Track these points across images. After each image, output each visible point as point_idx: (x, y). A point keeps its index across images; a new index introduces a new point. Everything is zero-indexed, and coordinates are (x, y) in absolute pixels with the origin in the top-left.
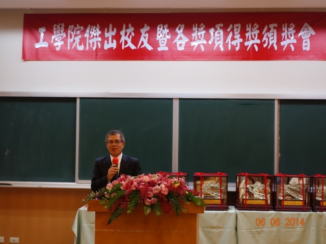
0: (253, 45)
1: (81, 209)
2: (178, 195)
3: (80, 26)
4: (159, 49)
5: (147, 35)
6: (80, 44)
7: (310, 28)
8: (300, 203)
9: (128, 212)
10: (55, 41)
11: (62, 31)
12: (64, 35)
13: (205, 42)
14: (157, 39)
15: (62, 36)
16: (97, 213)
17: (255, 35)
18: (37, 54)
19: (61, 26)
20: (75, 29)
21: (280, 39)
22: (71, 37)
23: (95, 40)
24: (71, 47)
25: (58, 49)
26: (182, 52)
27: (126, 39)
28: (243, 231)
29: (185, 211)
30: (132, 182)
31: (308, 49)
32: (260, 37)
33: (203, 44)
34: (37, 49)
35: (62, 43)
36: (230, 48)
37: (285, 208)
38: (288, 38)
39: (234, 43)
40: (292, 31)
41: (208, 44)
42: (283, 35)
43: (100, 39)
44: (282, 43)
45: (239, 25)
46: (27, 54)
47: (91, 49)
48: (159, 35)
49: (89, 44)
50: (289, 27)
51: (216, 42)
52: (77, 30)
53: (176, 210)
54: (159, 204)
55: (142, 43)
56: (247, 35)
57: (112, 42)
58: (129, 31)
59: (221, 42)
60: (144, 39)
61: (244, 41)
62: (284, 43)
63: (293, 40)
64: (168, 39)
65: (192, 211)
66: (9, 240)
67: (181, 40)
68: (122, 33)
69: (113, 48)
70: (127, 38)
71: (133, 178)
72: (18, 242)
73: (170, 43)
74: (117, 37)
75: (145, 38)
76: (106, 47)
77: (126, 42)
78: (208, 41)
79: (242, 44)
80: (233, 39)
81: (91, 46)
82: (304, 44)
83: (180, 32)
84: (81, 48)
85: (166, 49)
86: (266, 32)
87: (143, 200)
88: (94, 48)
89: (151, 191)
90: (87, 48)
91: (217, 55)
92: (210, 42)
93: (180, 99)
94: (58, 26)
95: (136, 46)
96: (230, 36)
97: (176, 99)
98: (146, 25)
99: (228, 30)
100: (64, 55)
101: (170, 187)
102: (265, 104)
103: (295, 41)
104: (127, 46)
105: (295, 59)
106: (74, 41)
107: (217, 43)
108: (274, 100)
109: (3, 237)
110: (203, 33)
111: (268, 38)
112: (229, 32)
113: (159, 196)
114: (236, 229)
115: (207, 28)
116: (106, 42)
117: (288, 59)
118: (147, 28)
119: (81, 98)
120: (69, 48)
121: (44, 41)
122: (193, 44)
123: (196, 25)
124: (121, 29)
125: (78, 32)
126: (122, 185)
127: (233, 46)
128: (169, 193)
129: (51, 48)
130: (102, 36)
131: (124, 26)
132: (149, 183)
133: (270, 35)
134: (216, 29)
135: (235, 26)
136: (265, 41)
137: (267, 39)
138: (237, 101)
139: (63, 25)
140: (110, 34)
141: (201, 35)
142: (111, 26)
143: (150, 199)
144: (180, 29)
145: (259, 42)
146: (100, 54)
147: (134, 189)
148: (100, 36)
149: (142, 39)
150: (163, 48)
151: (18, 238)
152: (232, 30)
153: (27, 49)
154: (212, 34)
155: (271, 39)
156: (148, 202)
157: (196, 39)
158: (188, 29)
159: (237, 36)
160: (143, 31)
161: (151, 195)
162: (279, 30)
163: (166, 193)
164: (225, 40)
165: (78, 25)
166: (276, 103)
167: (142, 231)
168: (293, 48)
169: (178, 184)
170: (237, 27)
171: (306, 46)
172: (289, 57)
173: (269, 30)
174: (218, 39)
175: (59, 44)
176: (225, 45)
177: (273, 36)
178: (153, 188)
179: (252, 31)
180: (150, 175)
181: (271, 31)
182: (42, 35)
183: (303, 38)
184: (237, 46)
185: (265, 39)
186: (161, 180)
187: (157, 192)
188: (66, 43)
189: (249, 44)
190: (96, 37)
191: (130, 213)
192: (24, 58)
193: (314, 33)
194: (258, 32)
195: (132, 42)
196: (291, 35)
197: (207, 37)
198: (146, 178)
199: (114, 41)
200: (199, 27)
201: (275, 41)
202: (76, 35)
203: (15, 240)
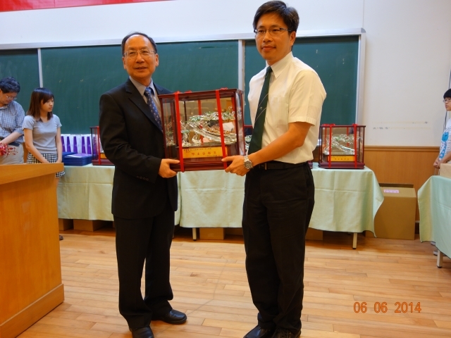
28: (186, 190)
102: (226, 46)
108: (237, 40)
119: (42, 49)
166: (240, 44)
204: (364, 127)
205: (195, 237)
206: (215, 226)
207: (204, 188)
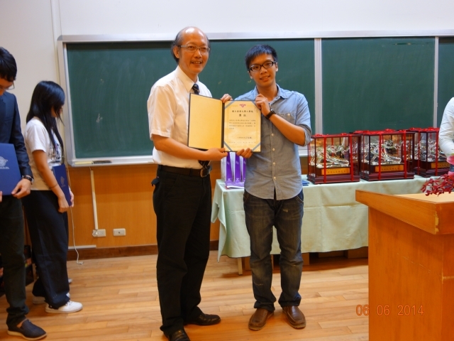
66: (113, 232)
72: (125, 234)
93: (323, 39)
97: (317, 38)
108: (434, 37)
109: (104, 230)
138: (392, 39)
151: (124, 229)
203: (120, 231)
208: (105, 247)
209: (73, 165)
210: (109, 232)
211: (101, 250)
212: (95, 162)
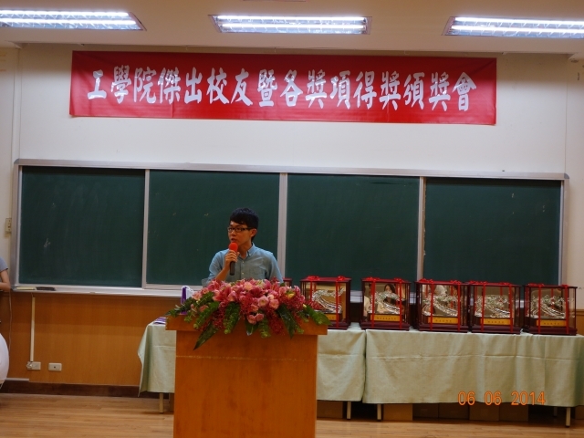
0: (391, 101)
1: (151, 324)
2: (292, 310)
3: (152, 69)
4: (262, 104)
5: (245, 84)
6: (151, 95)
7: (469, 80)
8: (455, 321)
9: (226, 331)
10: (115, 90)
11: (126, 76)
12: (129, 82)
13: (325, 96)
14: (259, 90)
15: (126, 84)
16: (178, 333)
17: (393, 88)
18: (90, 108)
19: (124, 69)
20: (145, 73)
21: (427, 94)
22: (138, 85)
23: (172, 89)
24: (138, 98)
25: (120, 101)
26: (293, 108)
27: (216, 90)
28: (373, 358)
29: (302, 331)
30: (228, 291)
31: (466, 108)
32: (401, 90)
33: (322, 99)
34: (91, 101)
35: (126, 93)
36: (359, 105)
37: (434, 328)
38: (439, 92)
39: (365, 98)
40: (444, 83)
41: (328, 98)
42: (432, 88)
43: (179, 89)
44: (431, 100)
45: (372, 73)
46: (77, 108)
47: (166, 102)
48: (262, 84)
49: (164, 95)
50: (440, 77)
51: (340, 96)
52: (147, 75)
53: (290, 330)
54: (267, 321)
55: (238, 96)
56: (383, 87)
57: (196, 93)
58: (219, 78)
59: (347, 97)
60: (241, 90)
61: (379, 95)
62: (434, 100)
63: (445, 96)
64: (273, 91)
65: (311, 332)
66: (48, 366)
67: (292, 93)
68: (210, 81)
69: (196, 101)
70: (216, 88)
71: (229, 285)
72: (61, 370)
73: (277, 97)
74: (203, 86)
75: (242, 88)
76: (188, 99)
77: (215, 94)
78: (329, 94)
79: (376, 99)
80: (363, 92)
81: (167, 98)
82: (461, 102)
83: (290, 81)
84: (152, 100)
85: (271, 104)
86: (409, 84)
87: (246, 316)
88: (171, 101)
89: (256, 303)
90: (161, 101)
91: (342, 114)
92: (332, 97)
93: (289, 174)
94: (121, 70)
95: (230, 100)
96: (360, 87)
97: (285, 173)
98: (243, 70)
99: (358, 80)
100: (128, 110)
101: (281, 298)
102: (405, 184)
103: (448, 98)
104: (215, 99)
105: (449, 123)
106: (143, 90)
107: (341, 98)
108: (418, 177)
109: (40, 363)
110: (322, 83)
111: (412, 92)
112: (359, 82)
113: (266, 310)
114: (365, 355)
115: (328, 77)
116: (187, 92)
117: (438, 122)
118: (244, 75)
119: (151, 170)
120: (135, 100)
121: (100, 89)
122: (308, 98)
123: (314, 72)
124: (209, 75)
125: (149, 78)
126: (214, 294)
127: (363, 103)
128: (280, 307)
129: (111, 99)
130: (182, 84)
131: (213, 71)
132: (252, 292)
133: (414, 87)
134: (340, 78)
135: (367, 74)
136: (407, 96)
137: (410, 94)
138: (368, 177)
139: (127, 67)
140: (192, 82)
141: (320, 86)
142: (194, 71)
143: (255, 314)
144: (290, 77)
145: (399, 97)
146: (178, 109)
147: (232, 300)
148: (179, 84)
149: (238, 89)
150: (266, 102)
151: (60, 364)
152: (363, 80)
153: (76, 100)
154: (335, 84)
155: (415, 94)
156: (252, 319)
157: (313, 91)
158: (302, 77)
159: (369, 89)
160: (239, 78)
161: (256, 309)
162: (427, 82)
163: (276, 307)
164: (352, 94)
165: (148, 68)
166: (421, 181)
167: (241, 358)
168: (445, 108)
169: (292, 295)
170: (370, 76)
171: (464, 104)
172: (440, 118)
173: (413, 81)
174: (343, 91)
175: (121, 94)
176: (353, 100)
177: (419, 89)
178: (259, 299)
179: (389, 82)
180: (253, 280)
181: (415, 83)
182: (98, 81)
183: (459, 93)
184: (368, 102)
185: (407, 93)
186: (268, 288)
187: (263, 304)
188: (131, 93)
189: (385, 99)
190: (174, 85)
191: (228, 334)
192: (73, 113)
193: (474, 87)
194: (398, 83)
195: (224, 93)
196: (443, 89)
197: (328, 89)
198: (249, 286)
199: (199, 91)
200: (316, 74)
201: (421, 97)
202: (145, 83)
203: (56, 366)
204: (575, 288)
205: (379, 417)
206: (407, 401)
207: (395, 355)
208: (38, 382)
209: (15, 290)
210: (45, 366)
211: (35, 384)
212: (38, 288)
